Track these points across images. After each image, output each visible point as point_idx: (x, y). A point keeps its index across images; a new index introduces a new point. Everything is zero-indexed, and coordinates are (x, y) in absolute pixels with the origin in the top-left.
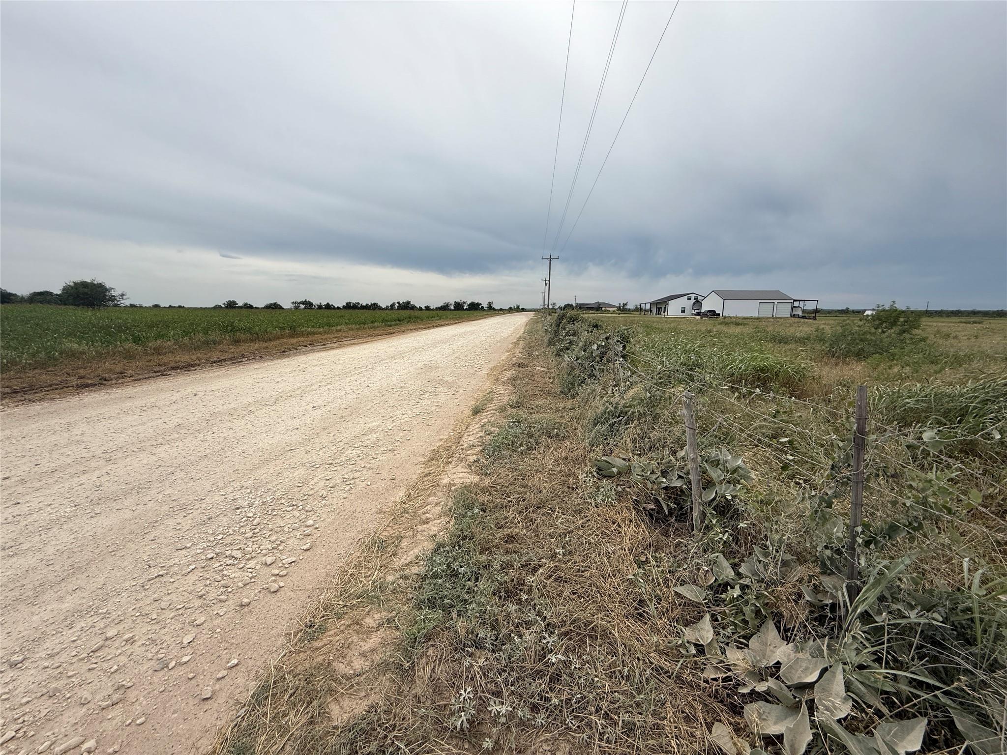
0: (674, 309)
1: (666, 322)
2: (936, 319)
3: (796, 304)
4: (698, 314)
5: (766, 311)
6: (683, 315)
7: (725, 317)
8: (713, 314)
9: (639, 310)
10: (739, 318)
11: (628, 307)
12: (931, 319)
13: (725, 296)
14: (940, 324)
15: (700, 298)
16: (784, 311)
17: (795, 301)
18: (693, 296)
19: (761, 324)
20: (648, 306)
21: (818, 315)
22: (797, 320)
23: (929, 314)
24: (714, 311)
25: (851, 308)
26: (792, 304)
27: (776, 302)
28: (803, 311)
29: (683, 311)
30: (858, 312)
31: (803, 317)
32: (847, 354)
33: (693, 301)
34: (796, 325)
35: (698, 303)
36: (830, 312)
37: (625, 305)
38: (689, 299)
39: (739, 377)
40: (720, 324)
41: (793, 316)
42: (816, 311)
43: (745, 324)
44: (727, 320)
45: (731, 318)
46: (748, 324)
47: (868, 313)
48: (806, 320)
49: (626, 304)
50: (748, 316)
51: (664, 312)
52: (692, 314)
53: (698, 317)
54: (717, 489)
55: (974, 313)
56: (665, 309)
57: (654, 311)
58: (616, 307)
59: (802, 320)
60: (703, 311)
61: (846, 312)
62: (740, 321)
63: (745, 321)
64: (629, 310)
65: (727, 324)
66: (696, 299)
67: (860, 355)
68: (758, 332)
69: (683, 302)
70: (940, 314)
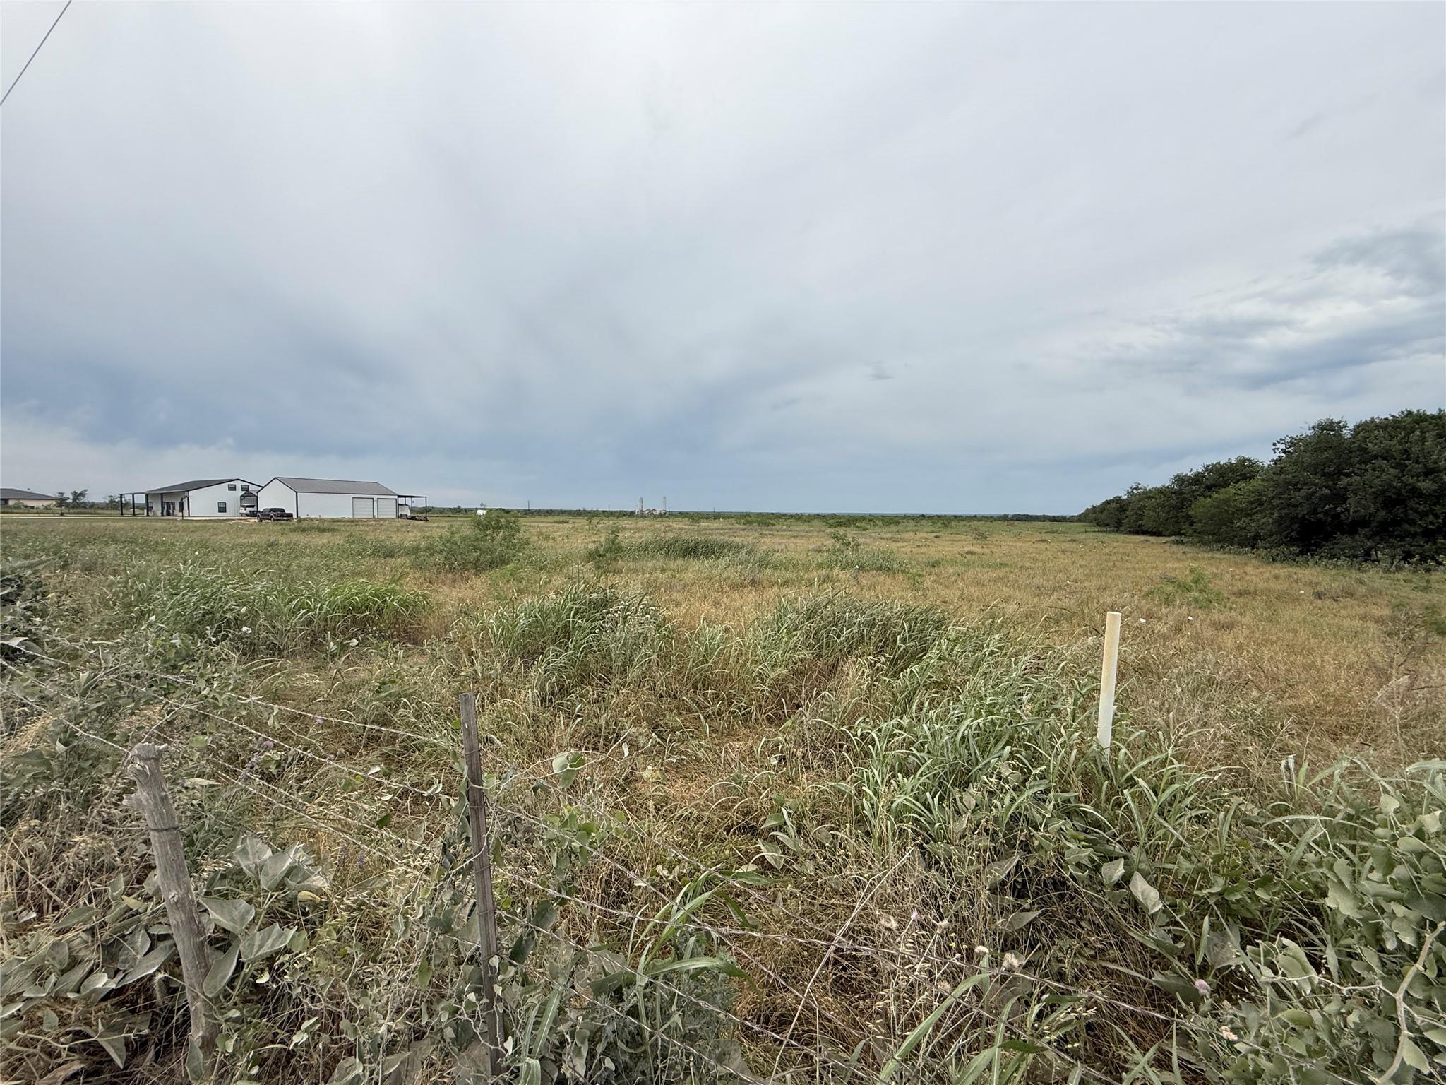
0: (201, 506)
1: (185, 529)
2: (538, 518)
3: (401, 501)
4: (253, 514)
5: (364, 511)
6: (223, 516)
7: (300, 520)
8: (279, 514)
9: (118, 506)
10: (325, 520)
11: (88, 499)
12: (532, 519)
13: (298, 486)
14: (541, 525)
15: (252, 489)
16: (387, 510)
17: (399, 496)
18: (239, 484)
19: (357, 528)
20: (141, 500)
21: (428, 514)
22: (406, 522)
23: (528, 513)
24: (283, 510)
25: (463, 507)
26: (397, 500)
27: (375, 497)
28: (412, 510)
29: (222, 509)
30: (471, 510)
31: (413, 518)
32: (464, 566)
33: (240, 493)
34: (404, 529)
35: (249, 497)
36: (442, 511)
37: (76, 495)
38: (233, 488)
39: (322, 624)
40: (293, 531)
41: (400, 517)
42: (427, 510)
43: (333, 530)
44: (304, 524)
45: (312, 520)
46: (339, 530)
47: (480, 512)
48: (417, 522)
49: (82, 494)
50: (339, 516)
51: (182, 510)
52: (242, 515)
53: (253, 520)
54: (241, 948)
55: (562, 512)
56: (182, 505)
57: (157, 508)
58: (51, 499)
59: (412, 522)
60: (261, 509)
61: (458, 511)
62: (326, 525)
63: (335, 525)
64: (93, 505)
65: (304, 530)
66: (245, 489)
67: (478, 568)
68: (353, 542)
69: (221, 493)
70: (539, 513)
